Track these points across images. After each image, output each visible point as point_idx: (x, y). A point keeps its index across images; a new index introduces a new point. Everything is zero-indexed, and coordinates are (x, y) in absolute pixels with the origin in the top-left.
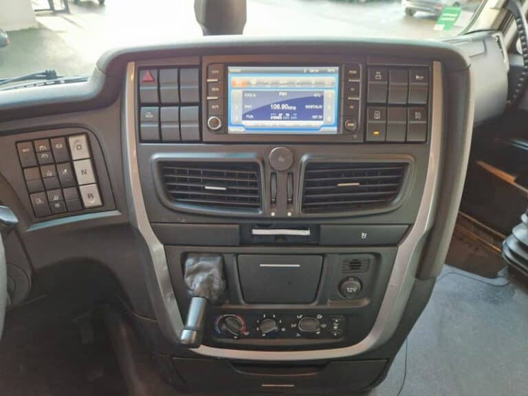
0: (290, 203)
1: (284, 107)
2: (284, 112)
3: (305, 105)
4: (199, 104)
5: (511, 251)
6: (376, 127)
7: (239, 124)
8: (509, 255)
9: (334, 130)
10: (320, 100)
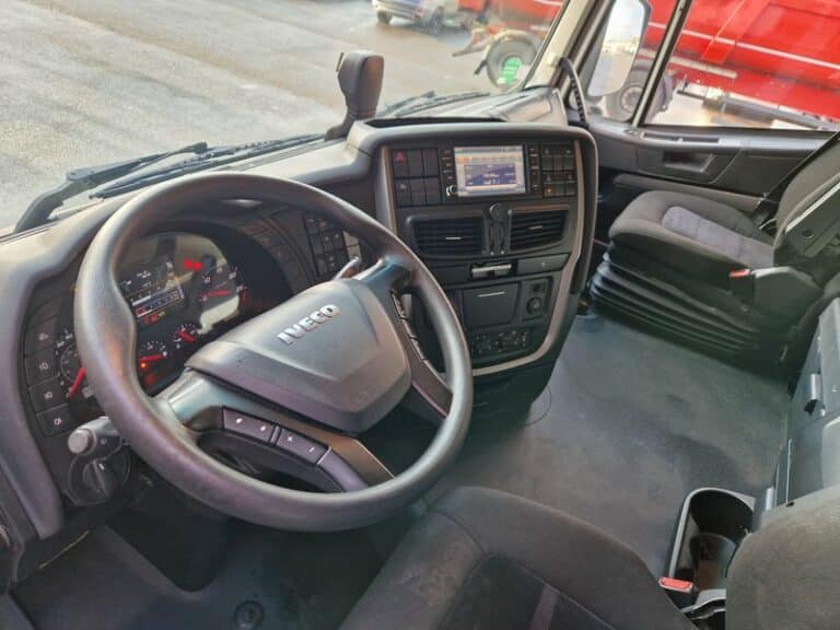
0: (503, 245)
1: (492, 175)
2: (492, 179)
3: (504, 173)
4: (438, 176)
5: (598, 288)
6: (548, 187)
7: (465, 189)
8: (595, 291)
9: (523, 190)
10: (512, 170)
